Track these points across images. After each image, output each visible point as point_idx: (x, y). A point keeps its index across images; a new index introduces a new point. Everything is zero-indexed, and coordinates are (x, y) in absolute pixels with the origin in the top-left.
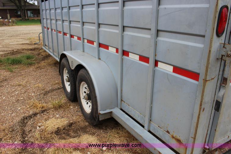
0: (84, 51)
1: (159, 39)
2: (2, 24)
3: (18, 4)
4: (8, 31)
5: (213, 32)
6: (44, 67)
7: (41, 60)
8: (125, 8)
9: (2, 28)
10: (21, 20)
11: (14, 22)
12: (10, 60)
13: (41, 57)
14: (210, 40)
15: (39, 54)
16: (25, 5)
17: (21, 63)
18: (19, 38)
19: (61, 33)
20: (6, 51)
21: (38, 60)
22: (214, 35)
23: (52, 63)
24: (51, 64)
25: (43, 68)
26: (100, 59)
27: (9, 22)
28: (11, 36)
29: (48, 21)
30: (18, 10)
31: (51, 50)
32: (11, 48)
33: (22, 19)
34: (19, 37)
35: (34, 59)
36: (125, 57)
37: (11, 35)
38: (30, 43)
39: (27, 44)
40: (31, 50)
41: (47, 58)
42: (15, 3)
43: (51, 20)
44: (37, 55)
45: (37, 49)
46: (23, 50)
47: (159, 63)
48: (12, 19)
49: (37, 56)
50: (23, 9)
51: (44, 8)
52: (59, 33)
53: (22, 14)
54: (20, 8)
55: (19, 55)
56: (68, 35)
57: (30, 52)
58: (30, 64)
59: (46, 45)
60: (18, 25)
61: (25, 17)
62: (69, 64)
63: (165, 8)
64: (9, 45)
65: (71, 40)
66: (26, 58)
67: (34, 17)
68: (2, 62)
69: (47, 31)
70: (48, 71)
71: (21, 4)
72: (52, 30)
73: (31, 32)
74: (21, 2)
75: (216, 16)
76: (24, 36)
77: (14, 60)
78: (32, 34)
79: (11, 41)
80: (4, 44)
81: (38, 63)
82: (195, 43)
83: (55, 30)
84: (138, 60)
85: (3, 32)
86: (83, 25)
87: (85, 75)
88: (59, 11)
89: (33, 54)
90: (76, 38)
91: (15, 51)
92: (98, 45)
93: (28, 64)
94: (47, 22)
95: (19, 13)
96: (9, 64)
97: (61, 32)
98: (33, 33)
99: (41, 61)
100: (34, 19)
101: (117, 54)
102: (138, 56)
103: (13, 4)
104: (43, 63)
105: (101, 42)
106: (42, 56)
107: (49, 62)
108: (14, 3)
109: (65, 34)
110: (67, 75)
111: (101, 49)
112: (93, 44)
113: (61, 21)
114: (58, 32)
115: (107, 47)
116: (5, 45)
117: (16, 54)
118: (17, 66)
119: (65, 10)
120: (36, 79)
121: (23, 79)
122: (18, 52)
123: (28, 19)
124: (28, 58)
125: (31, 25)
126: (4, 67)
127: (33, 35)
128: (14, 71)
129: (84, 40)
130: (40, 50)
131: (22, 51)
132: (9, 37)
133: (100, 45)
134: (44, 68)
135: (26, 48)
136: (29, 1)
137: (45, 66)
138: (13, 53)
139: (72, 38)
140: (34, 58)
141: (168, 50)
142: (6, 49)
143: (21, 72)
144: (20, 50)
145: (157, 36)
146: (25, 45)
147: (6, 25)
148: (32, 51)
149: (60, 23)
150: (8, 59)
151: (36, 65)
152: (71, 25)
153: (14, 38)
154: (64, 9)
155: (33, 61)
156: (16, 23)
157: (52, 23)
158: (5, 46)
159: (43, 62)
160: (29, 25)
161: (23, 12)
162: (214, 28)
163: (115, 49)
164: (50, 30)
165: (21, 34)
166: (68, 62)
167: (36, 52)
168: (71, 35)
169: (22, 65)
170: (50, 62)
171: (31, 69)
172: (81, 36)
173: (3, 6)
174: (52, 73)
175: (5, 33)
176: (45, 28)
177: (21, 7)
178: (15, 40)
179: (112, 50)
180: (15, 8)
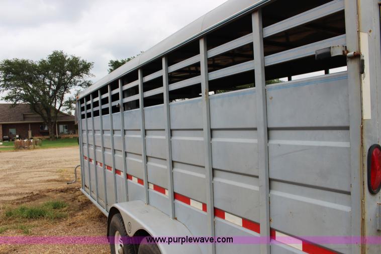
0: (148, 203)
1: (274, 193)
2: (19, 146)
3: (45, 115)
4: (28, 158)
5: (364, 188)
6: (82, 223)
7: (76, 210)
8: (214, 140)
9: (18, 152)
10: (48, 139)
11: (37, 143)
12: (26, 211)
13: (77, 203)
14: (360, 202)
15: (74, 199)
16: (56, 117)
17: (43, 216)
18: (43, 170)
19: (111, 170)
20: (21, 194)
21: (72, 210)
22: (365, 193)
23: (95, 216)
24: (94, 218)
25: (80, 224)
26: (176, 219)
27: (30, 143)
28: (31, 168)
29: (90, 148)
30: (46, 123)
31: (95, 196)
32: (29, 188)
33: (51, 137)
34: (44, 167)
35: (65, 209)
36: (218, 219)
37: (31, 166)
38: (60, 179)
39: (55, 180)
40: (62, 191)
41: (87, 205)
42: (42, 115)
43: (95, 147)
44: (70, 199)
45: (72, 189)
46: (49, 191)
47: (278, 234)
48: (35, 138)
49: (70, 203)
50: (52, 122)
51: (84, 128)
52: (108, 168)
53: (50, 130)
54: (47, 121)
55: (41, 201)
56: (123, 175)
57: (59, 194)
58: (59, 218)
59: (86, 186)
60: (44, 148)
61: (56, 134)
62: (124, 225)
63: (279, 145)
64: (26, 183)
65: (127, 182)
66: (52, 207)
67: (69, 134)
68: (13, 214)
69: (89, 165)
70: (89, 231)
71: (50, 115)
72: (96, 162)
73: (63, 158)
74: (50, 112)
75: (364, 163)
76: (52, 167)
77: (32, 211)
78: (64, 163)
79: (30, 176)
80: (18, 181)
81: (72, 215)
82: (335, 203)
83: (101, 164)
84: (241, 225)
85: (18, 160)
86: (147, 161)
87: (152, 249)
88: (108, 134)
89: (64, 198)
90: (135, 180)
91: (35, 193)
92: (172, 196)
93: (55, 218)
94: (88, 150)
95: (46, 129)
96: (24, 218)
97: (111, 167)
98: (66, 161)
99: (78, 211)
100: (68, 138)
101: (204, 213)
102: (241, 220)
103: (38, 115)
104: (80, 216)
105: (176, 191)
106: (79, 202)
107: (91, 212)
108: (40, 114)
109: (117, 172)
110: (120, 243)
111: (178, 202)
112: (164, 193)
113: (111, 150)
114: (106, 167)
115: (187, 200)
116: (20, 183)
117: (36, 199)
118: (36, 222)
119: (118, 135)
120: (68, 248)
121: (44, 248)
122: (40, 195)
123: (60, 138)
124: (56, 206)
125: (63, 147)
126: (15, 225)
127: (66, 164)
128: (31, 232)
129: (148, 185)
130: (75, 192)
131: (47, 194)
132: (27, 168)
133: (176, 196)
134: (82, 226)
135: (53, 188)
136: (63, 110)
137: (84, 221)
138: (32, 197)
139: (129, 180)
140: (65, 207)
141: (291, 213)
142: (20, 191)
143: (42, 232)
144: (43, 192)
145: (270, 188)
146: (51, 183)
147: (24, 148)
148: (63, 193)
149: (109, 153)
150: (23, 210)
151: (69, 221)
152: (127, 158)
153: (36, 170)
154: (115, 132)
155: (63, 213)
156: (40, 145)
157: (96, 152)
158: (19, 185)
159: (80, 213)
160: (60, 147)
161: (53, 126)
162: (363, 182)
163: (202, 204)
164: (93, 162)
165: (46, 164)
166: (123, 223)
167: (69, 196)
168: (127, 174)
169: (45, 220)
170: (93, 213)
171: (60, 227)
172: (144, 179)
173: (23, 119)
174: (96, 234)
175: (21, 161)
176: (86, 158)
177: (50, 119)
178: (36, 174)
179: (196, 206)
180: (41, 121)
